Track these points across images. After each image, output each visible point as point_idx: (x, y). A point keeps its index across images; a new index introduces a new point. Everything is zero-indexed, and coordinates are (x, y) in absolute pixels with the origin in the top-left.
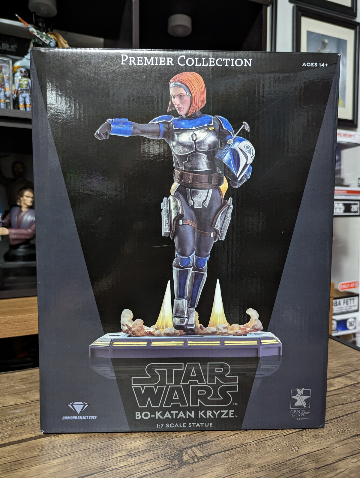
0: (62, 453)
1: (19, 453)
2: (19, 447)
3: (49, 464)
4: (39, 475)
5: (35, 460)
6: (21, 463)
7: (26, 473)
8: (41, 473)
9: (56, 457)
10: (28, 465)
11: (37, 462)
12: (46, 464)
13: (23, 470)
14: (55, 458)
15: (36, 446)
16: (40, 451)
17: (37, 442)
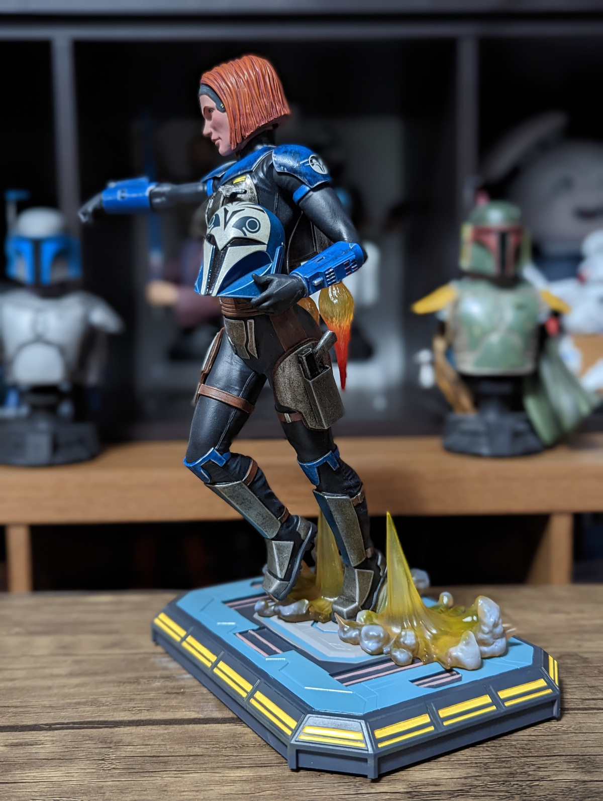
0: (254, 760)
1: (163, 743)
2: (166, 732)
3: (223, 776)
4: (197, 791)
5: (195, 762)
6: (165, 762)
7: (172, 783)
8: (203, 788)
9: (240, 766)
10: (178, 768)
11: (198, 766)
12: (217, 775)
13: (167, 776)
14: (238, 768)
15: (201, 737)
16: (207, 747)
17: (204, 730)
